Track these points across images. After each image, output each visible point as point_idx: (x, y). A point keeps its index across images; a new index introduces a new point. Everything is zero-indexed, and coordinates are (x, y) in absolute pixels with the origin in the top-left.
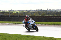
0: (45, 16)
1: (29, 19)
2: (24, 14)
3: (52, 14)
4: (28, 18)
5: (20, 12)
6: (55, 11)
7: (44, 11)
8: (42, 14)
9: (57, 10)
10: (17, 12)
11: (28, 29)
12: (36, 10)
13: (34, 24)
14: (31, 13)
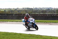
0: (31, 14)
1: (29, 18)
2: (11, 12)
3: (38, 12)
4: (27, 16)
5: (8, 10)
6: (41, 9)
7: (30, 9)
8: (29, 12)
9: (43, 8)
10: (5, 10)
11: (28, 27)
12: (23, 8)
13: (34, 22)
14: (18, 11)
